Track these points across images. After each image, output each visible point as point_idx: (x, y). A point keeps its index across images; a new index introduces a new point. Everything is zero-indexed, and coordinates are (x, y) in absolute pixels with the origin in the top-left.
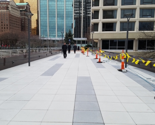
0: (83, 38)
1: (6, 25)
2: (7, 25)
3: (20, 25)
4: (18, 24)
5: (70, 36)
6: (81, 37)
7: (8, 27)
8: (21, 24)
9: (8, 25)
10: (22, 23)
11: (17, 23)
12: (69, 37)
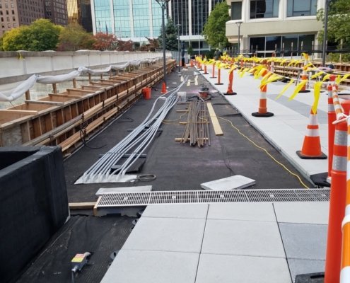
0: (193, 34)
1: (10, 13)
2: (13, 13)
3: (41, 5)
4: (38, 7)
5: (172, 33)
6: (188, 32)
7: (16, 15)
8: (43, 8)
9: (16, 12)
10: (45, 7)
11: (35, 6)
12: (169, 34)
